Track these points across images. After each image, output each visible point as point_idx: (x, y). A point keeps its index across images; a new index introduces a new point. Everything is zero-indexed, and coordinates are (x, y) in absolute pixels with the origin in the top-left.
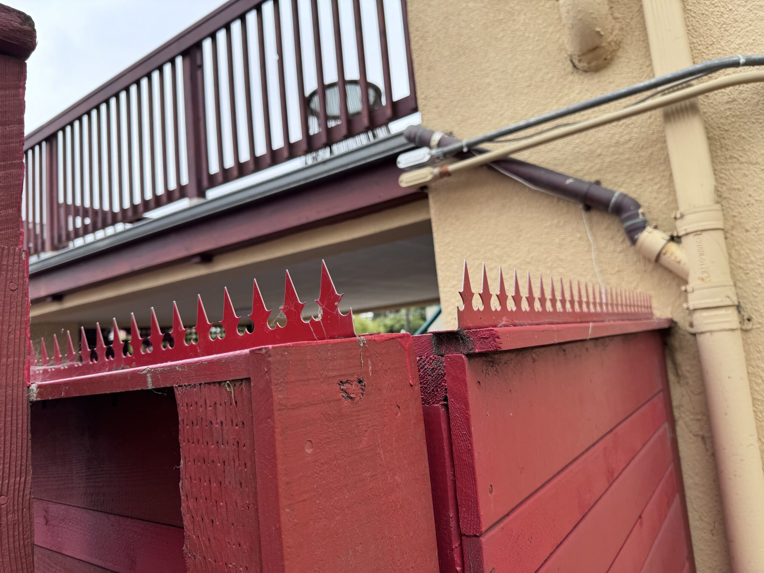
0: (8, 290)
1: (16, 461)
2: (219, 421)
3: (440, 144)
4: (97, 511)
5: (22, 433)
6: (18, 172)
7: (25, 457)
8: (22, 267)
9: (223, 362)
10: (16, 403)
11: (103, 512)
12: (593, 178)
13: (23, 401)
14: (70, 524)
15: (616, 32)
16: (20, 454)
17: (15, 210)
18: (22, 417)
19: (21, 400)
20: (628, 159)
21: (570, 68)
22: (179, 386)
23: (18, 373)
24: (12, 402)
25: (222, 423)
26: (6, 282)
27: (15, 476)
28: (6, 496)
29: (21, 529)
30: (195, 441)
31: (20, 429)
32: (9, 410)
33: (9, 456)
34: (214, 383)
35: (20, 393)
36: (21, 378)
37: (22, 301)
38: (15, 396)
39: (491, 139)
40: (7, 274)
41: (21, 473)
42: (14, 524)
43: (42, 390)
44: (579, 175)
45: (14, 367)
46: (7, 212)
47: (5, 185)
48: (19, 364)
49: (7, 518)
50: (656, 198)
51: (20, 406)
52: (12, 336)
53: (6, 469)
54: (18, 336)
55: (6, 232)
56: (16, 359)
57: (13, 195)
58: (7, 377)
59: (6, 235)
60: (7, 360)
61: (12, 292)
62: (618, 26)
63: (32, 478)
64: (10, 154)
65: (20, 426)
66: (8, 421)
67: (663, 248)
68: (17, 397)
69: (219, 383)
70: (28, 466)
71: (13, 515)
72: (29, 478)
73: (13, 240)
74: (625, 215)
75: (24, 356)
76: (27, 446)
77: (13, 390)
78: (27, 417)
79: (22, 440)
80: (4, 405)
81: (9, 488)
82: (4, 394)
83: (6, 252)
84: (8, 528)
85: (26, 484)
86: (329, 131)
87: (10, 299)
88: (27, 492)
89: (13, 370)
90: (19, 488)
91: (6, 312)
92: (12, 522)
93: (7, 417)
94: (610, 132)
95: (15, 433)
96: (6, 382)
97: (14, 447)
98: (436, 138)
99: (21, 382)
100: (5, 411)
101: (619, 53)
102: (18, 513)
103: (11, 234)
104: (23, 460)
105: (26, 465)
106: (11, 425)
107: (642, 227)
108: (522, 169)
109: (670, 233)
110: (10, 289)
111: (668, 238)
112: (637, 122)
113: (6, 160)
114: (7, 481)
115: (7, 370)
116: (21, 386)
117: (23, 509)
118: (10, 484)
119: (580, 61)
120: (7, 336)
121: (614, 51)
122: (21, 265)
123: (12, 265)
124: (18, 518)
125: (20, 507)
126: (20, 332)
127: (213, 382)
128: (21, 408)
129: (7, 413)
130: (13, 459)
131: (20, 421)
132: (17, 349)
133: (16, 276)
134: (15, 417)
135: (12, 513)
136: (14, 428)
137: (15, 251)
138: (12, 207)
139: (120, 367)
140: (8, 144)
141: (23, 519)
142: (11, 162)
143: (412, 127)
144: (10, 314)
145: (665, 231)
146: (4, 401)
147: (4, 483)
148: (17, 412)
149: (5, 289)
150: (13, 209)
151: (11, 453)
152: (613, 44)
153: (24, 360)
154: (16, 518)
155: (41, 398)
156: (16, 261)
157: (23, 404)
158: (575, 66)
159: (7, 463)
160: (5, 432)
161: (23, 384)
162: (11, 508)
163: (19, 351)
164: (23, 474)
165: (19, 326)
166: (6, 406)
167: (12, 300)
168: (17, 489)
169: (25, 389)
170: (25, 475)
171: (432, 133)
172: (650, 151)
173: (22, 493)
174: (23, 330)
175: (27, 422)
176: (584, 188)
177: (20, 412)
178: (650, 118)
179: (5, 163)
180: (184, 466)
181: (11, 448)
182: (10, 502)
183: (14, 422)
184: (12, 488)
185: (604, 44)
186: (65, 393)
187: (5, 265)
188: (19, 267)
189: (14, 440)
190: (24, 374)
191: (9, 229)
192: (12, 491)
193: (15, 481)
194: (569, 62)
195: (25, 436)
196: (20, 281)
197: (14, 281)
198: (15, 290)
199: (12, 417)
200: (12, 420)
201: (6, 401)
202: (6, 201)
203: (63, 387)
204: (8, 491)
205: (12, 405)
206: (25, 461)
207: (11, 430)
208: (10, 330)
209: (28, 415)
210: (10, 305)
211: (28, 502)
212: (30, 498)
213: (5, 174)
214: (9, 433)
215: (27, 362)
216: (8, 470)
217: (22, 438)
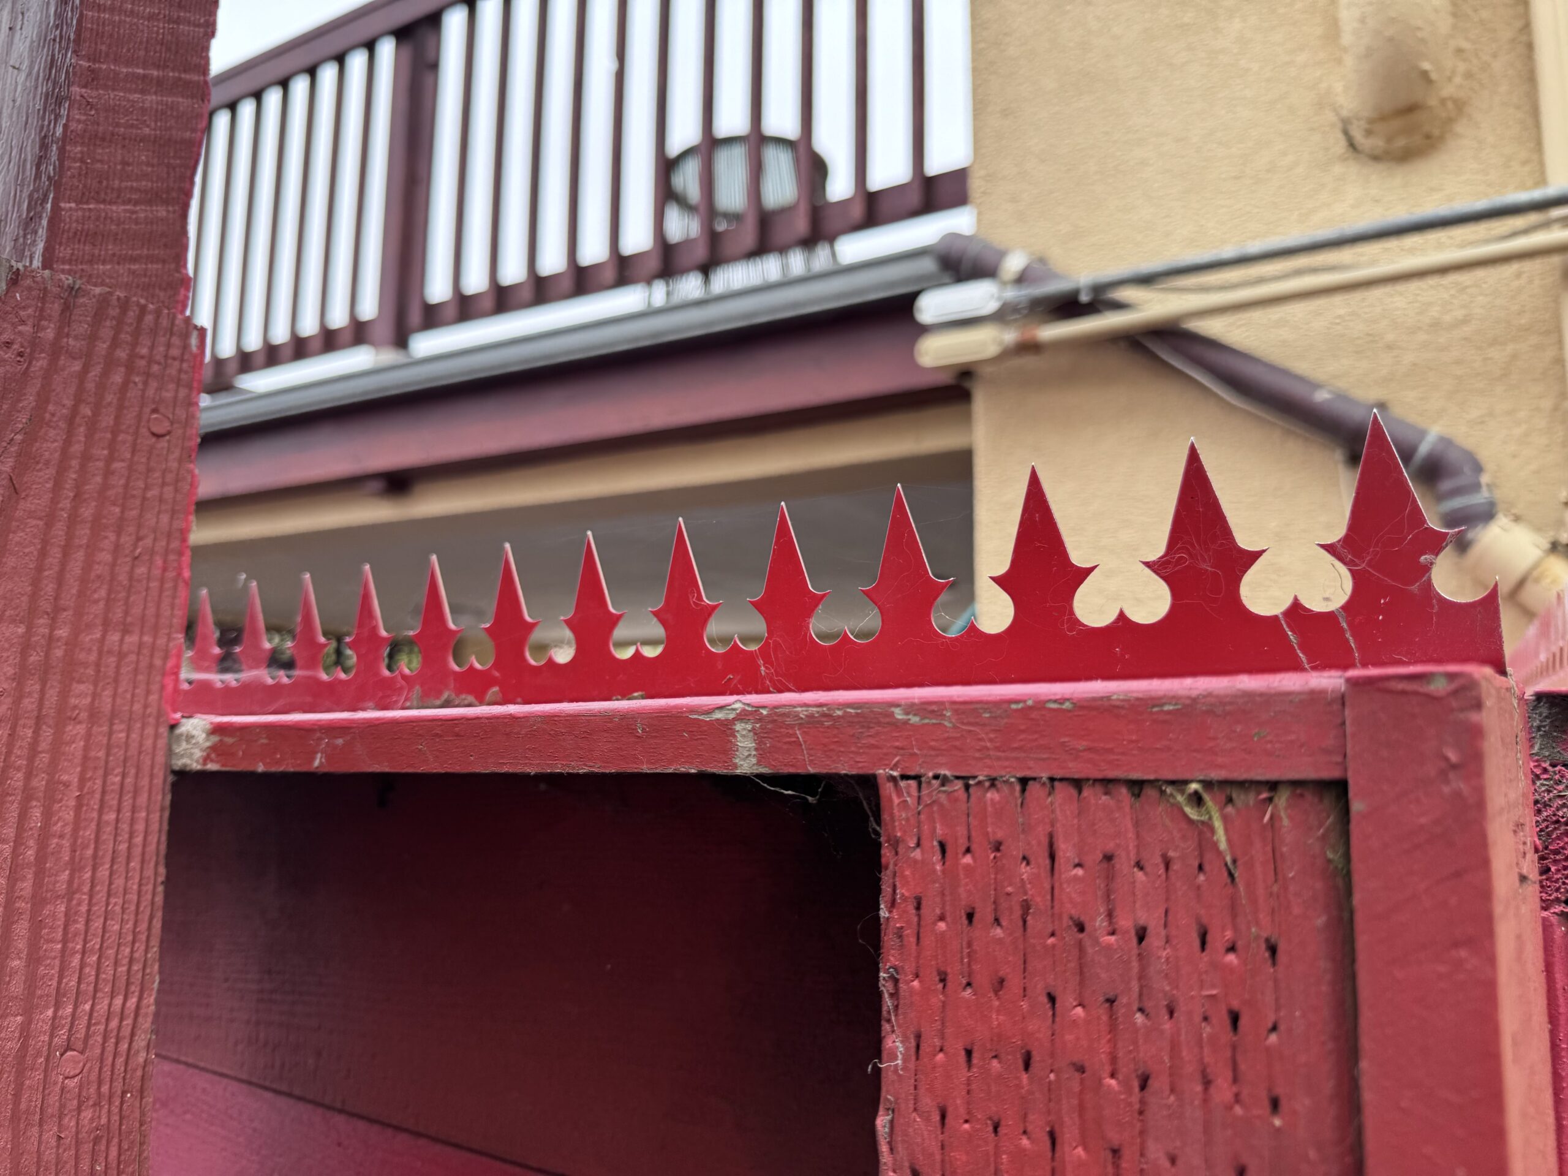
0: (144, 431)
1: (119, 945)
2: (1125, 922)
3: (1021, 279)
4: (290, 1095)
5: (143, 862)
6: (193, 108)
7: (144, 937)
8: (186, 372)
9: (1169, 712)
10: (133, 771)
11: (310, 1102)
12: (1372, 394)
13: (152, 767)
14: (188, 1117)
15: (1458, 80)
16: (130, 925)
17: (174, 212)
18: (148, 815)
19: (149, 763)
20: (1458, 362)
21: (1341, 146)
22: (904, 777)
23: (148, 683)
24: (125, 767)
25: (1141, 935)
26: (142, 407)
27: (112, 992)
28: (82, 1052)
29: (114, 1152)
30: (982, 979)
31: (137, 851)
32: (112, 791)
33: (100, 931)
34: (1107, 783)
35: (149, 743)
36: (153, 698)
37: (178, 470)
38: (133, 751)
39: (1146, 280)
40: (146, 383)
41: (128, 984)
42: (96, 1141)
43: (229, 740)
44: (1342, 384)
45: (138, 662)
46: (152, 211)
47: (156, 137)
48: (152, 656)
49: (78, 1119)
50: (1514, 456)
51: (145, 782)
52: (141, 570)
53: (87, 970)
54: (157, 572)
55: (146, 270)
56: (147, 639)
57: (174, 168)
58: (116, 689)
59: (145, 275)
60: (122, 641)
61: (154, 440)
62: (1462, 67)
63: (157, 1002)
64: (177, 52)
65: (139, 840)
66: (107, 823)
67: (1536, 565)
68: (140, 753)
69: (1137, 786)
70: (150, 962)
71: (95, 1111)
72: (150, 1000)
73: (162, 294)
74: (1446, 485)
75: (169, 635)
76: (153, 903)
77: (129, 730)
78: (161, 817)
79: (140, 885)
80: (101, 772)
81: (93, 1028)
82: (105, 741)
83: (149, 319)
84: (77, 1151)
85: (140, 1019)
86: (714, 239)
87: (148, 459)
88: (141, 1041)
89: (136, 671)
90: (119, 1028)
91: (134, 496)
92: (89, 1132)
93: (106, 810)
94: (1419, 298)
95: (124, 862)
96: (113, 706)
97: (115, 904)
98: (1014, 264)
99: (152, 710)
100: (104, 792)
101: (1460, 128)
102: (110, 1105)
103: (156, 276)
104: (137, 945)
105: (145, 961)
106: (116, 835)
107: (1487, 514)
108: (1212, 356)
109: (1551, 535)
110: (149, 429)
111: (1546, 545)
112: (1485, 283)
113: (165, 67)
114: (87, 1007)
115: (118, 667)
116: (151, 720)
117: (124, 1093)
118: (95, 1014)
119: (1369, 133)
120: (127, 568)
121: (1450, 120)
122: (185, 365)
123: (162, 361)
124: (109, 1121)
125: (118, 1086)
126: (165, 561)
127: (1095, 781)
128: (146, 788)
129: (107, 798)
130: (112, 940)
131: (140, 827)
132: (151, 611)
133: (168, 395)
134: (126, 814)
135: (94, 1105)
136: (123, 847)
137: (173, 324)
138: (166, 202)
139: (438, 697)
140: (174, 22)
141: (121, 1125)
142: (177, 74)
143: (954, 236)
144: (142, 504)
145: (1538, 529)
146: (102, 763)
147: (79, 1010)
148: (134, 798)
149: (138, 428)
150: (171, 209)
151: (106, 920)
152: (1450, 105)
153: (167, 646)
154: (104, 1121)
155: (223, 766)
156: (175, 352)
157: (152, 776)
158: (1352, 145)
159: (92, 950)
160: (95, 856)
161: (159, 714)
162: (92, 1090)
163: (158, 616)
164: (135, 988)
165: (164, 543)
166: (106, 775)
167: (152, 464)
168: (114, 1033)
169: (163, 730)
170: (138, 989)
171: (1002, 254)
172: (1510, 348)
173: (126, 1046)
174: (172, 557)
175: (160, 831)
176: (1356, 415)
177: (143, 800)
178: (1518, 275)
179: (161, 73)
180: (912, 1065)
181: (107, 904)
182: (89, 1072)
183: (125, 827)
184: (102, 1027)
185: (1433, 102)
186: (329, 758)
187: (142, 357)
188: (180, 371)
189: (119, 882)
190: (163, 687)
191: (152, 262)
192: (99, 1039)
193: (110, 1005)
194: (1340, 136)
195: (149, 872)
196: (178, 411)
197: (162, 410)
198: (163, 436)
199: (119, 811)
200: (117, 820)
201: (107, 762)
202: (152, 181)
203: (320, 739)
204: (87, 1037)
205: (124, 775)
206: (143, 947)
207: (114, 852)
208: (138, 551)
209: (162, 809)
210: (147, 477)
211: (139, 1073)
212: (146, 1061)
213: (157, 103)
214: (108, 859)
215: (174, 652)
216: (93, 973)
217: (141, 880)
